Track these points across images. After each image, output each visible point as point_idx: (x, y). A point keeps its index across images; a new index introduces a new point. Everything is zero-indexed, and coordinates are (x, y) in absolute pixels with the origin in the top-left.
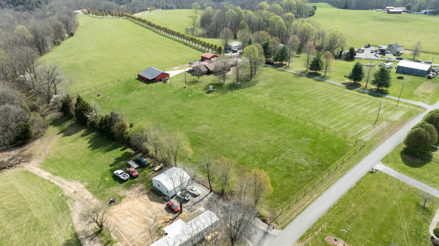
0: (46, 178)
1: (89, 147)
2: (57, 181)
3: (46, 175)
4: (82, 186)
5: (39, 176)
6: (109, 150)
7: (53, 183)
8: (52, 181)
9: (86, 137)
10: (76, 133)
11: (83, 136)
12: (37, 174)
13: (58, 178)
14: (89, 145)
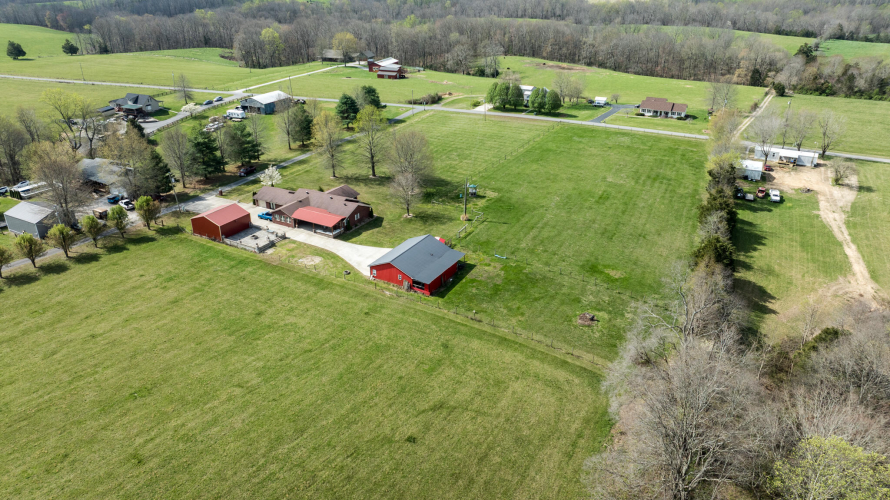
0: (854, 247)
1: (764, 244)
2: (842, 234)
3: (851, 251)
4: (821, 213)
5: (860, 256)
6: (750, 224)
7: (850, 234)
8: (848, 238)
9: (747, 260)
10: (750, 282)
11: (748, 267)
12: (861, 261)
13: (839, 237)
14: (759, 247)
